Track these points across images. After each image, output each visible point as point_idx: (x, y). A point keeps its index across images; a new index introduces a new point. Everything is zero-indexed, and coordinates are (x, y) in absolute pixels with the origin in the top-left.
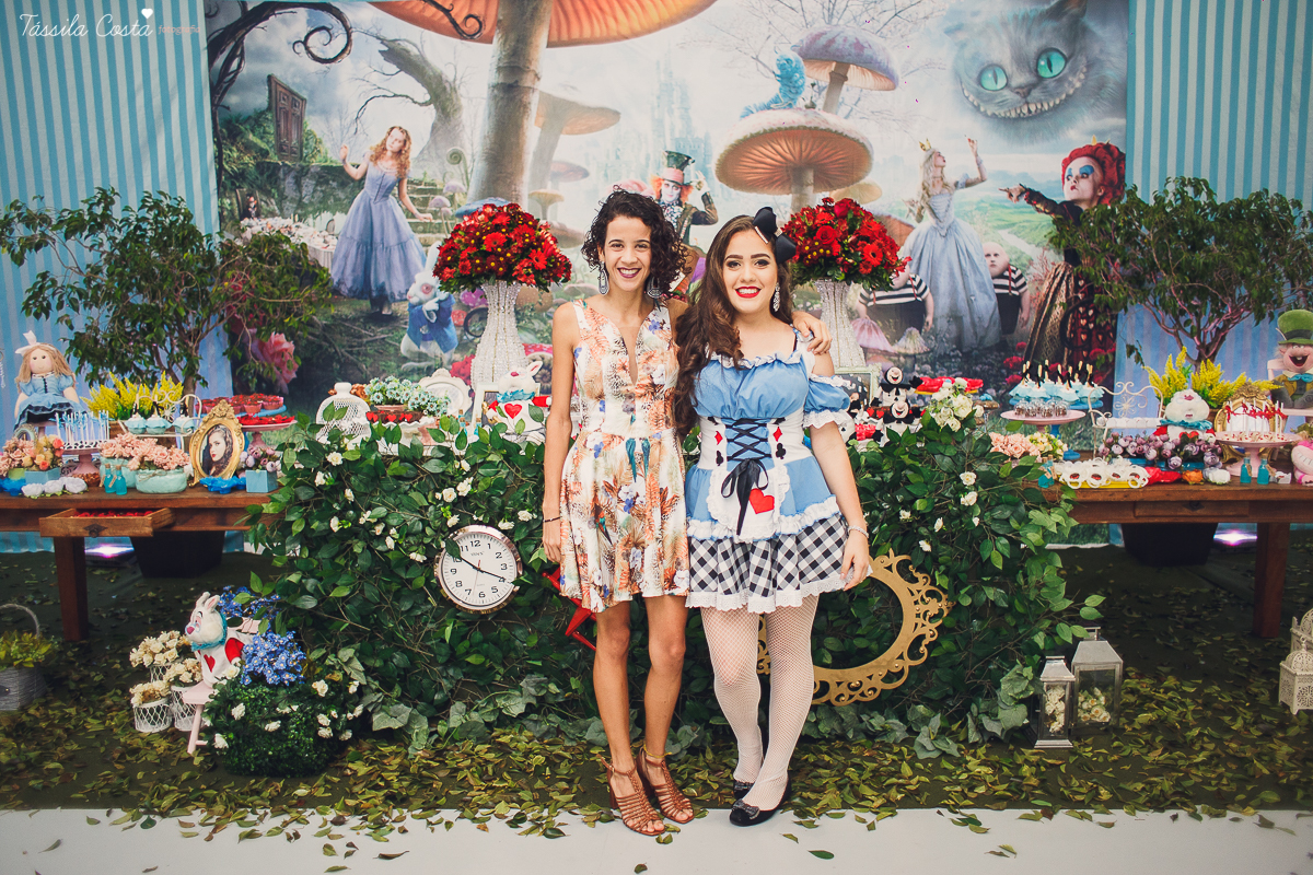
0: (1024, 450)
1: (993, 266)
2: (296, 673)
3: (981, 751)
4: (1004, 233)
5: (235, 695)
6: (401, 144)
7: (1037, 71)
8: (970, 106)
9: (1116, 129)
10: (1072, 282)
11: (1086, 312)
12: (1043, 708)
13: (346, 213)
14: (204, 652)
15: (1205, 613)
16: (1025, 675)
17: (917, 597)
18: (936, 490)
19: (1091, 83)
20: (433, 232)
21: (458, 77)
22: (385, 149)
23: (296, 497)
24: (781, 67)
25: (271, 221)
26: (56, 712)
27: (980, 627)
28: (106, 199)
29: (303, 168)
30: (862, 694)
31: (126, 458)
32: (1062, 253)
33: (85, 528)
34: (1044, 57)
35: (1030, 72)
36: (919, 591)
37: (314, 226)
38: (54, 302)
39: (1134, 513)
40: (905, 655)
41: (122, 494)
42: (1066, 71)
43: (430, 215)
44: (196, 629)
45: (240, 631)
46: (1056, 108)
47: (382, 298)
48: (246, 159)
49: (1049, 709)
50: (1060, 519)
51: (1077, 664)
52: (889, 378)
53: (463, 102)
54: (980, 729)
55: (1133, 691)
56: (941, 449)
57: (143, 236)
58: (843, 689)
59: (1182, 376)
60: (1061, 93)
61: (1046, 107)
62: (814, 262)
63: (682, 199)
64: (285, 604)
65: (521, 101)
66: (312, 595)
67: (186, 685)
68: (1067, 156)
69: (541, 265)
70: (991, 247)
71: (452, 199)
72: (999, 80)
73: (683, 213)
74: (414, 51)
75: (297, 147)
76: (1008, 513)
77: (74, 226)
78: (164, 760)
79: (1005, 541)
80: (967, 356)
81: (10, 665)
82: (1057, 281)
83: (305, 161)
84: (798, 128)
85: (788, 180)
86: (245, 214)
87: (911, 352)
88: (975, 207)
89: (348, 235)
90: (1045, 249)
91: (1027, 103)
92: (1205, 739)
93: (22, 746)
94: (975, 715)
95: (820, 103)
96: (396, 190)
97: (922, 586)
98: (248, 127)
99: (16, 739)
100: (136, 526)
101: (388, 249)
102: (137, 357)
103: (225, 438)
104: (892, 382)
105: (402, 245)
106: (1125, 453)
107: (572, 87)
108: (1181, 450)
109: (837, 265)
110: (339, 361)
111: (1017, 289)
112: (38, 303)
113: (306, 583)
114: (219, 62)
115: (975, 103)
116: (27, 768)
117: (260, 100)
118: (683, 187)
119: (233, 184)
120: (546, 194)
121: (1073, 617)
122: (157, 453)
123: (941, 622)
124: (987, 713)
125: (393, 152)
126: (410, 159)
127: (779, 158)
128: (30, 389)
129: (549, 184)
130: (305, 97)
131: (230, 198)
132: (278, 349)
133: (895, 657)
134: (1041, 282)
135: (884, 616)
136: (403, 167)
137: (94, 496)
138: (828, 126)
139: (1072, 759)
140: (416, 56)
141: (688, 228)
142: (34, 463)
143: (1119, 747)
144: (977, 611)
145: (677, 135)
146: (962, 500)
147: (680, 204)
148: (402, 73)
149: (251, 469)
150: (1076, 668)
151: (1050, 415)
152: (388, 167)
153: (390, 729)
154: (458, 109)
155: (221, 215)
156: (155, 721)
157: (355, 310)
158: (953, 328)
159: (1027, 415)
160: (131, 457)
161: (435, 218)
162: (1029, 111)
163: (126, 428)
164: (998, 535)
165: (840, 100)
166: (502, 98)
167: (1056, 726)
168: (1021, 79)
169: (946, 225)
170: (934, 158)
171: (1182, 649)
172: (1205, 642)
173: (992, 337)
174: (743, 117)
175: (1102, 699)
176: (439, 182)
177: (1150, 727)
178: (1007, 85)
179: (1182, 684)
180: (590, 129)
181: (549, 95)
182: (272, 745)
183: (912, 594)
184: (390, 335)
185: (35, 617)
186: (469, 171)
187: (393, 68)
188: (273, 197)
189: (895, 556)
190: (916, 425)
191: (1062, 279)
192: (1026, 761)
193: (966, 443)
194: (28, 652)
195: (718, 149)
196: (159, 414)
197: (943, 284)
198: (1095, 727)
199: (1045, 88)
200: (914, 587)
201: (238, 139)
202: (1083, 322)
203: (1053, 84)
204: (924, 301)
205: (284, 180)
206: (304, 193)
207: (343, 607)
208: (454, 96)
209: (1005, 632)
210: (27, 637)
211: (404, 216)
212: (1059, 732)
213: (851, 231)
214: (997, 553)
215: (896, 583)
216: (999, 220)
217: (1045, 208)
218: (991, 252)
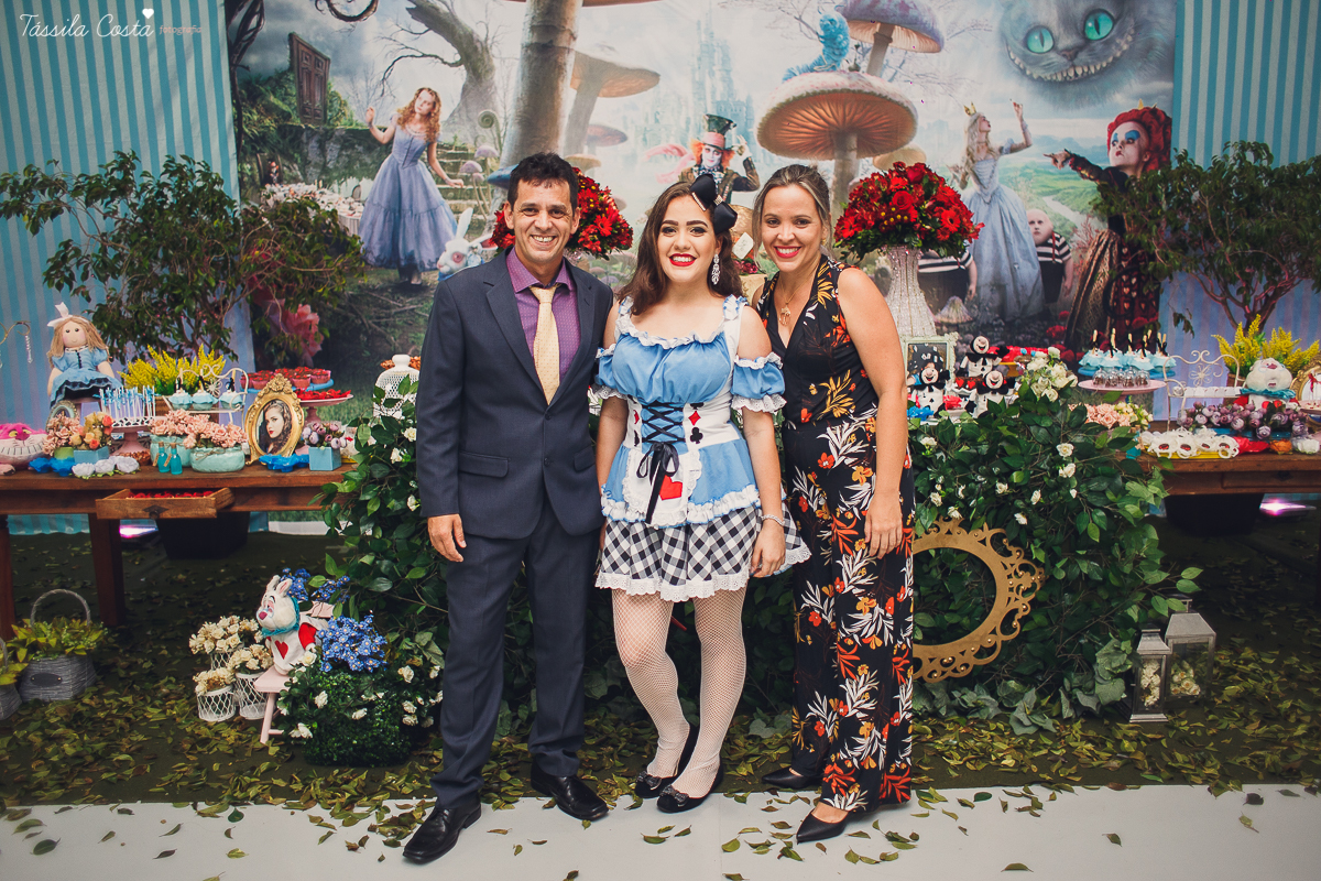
0: (1115, 421)
1: (1037, 233)
2: (379, 659)
3: (1077, 726)
4: (1048, 200)
5: (316, 683)
6: (430, 106)
7: (1084, 33)
8: (1017, 70)
9: (1164, 93)
10: (1116, 249)
11: (1130, 280)
12: (1139, 683)
13: (373, 179)
14: (275, 638)
15: (1263, 582)
16: (1123, 648)
17: (1011, 571)
18: (1032, 463)
19: (1139, 46)
20: (464, 199)
21: (490, 36)
22: (413, 112)
23: (371, 474)
24: (825, 28)
25: (294, 187)
26: (112, 701)
27: (1072, 600)
28: (126, 163)
29: (327, 131)
30: (955, 671)
31: (179, 436)
32: (1106, 220)
33: (145, 510)
34: (1092, 18)
35: (1078, 34)
36: (1012, 565)
37: (339, 192)
38: (78, 274)
39: (1222, 484)
40: (998, 630)
41: (177, 473)
42: (1113, 33)
43: (461, 181)
44: (269, 614)
45: (309, 615)
46: (1102, 71)
47: (411, 267)
48: (267, 122)
49: (1145, 682)
50: (1157, 490)
51: (1170, 637)
52: (976, 348)
53: (496, 63)
54: (1075, 704)
56: (1037, 419)
57: (164, 203)
58: (936, 665)
59: (1256, 344)
60: (1106, 57)
61: (1093, 70)
62: (891, 228)
63: (723, 165)
64: (360, 587)
65: (556, 61)
66: (386, 576)
67: (253, 672)
68: (1113, 120)
69: (606, 231)
70: (1036, 214)
71: (484, 164)
72: (1046, 43)
73: (725, 179)
74: (444, 8)
75: (321, 109)
76: (1105, 485)
77: (94, 191)
78: (237, 750)
79: (1102, 513)
80: (1010, 325)
81: (63, 652)
82: (1100, 249)
83: (329, 124)
84: (842, 91)
85: (832, 145)
86: (267, 179)
87: (954, 321)
88: (1019, 173)
89: (375, 202)
90: (1089, 216)
91: (1074, 66)
92: (1299, 711)
93: (85, 738)
94: (1068, 690)
95: (864, 65)
96: (425, 155)
97: (1016, 559)
98: (269, 88)
99: (77, 729)
100: (199, 507)
101: (417, 217)
102: (164, 330)
103: (283, 414)
104: (979, 351)
105: (432, 212)
106: (1209, 423)
107: (609, 48)
108: (1269, 420)
109: (913, 231)
110: (366, 333)
111: (1061, 257)
112: (59, 273)
113: (380, 565)
114: (238, 19)
115: (1021, 66)
116: (96, 760)
117: (281, 59)
118: (724, 152)
119: (253, 148)
120: (582, 159)
121: (1168, 589)
122: (213, 430)
123: (1033, 596)
124: (1080, 688)
125: (422, 115)
126: (439, 122)
127: (822, 122)
128: (63, 364)
129: (586, 149)
130: (329, 56)
131: (250, 163)
132: (303, 320)
133: (987, 633)
134: (1085, 250)
135: (976, 591)
136: (432, 131)
137: (148, 476)
138: (872, 89)
139: (1171, 734)
140: (445, 14)
141: (729, 194)
142: (83, 442)
143: (1213, 721)
144: (1069, 585)
145: (718, 98)
146: (1061, 471)
147: (721, 170)
148: (431, 32)
149: (315, 445)
150: (1170, 641)
151: (1131, 385)
152: (416, 131)
154: (491, 70)
155: (241, 181)
156: (221, 709)
157: (383, 280)
158: (996, 297)
159: (1108, 385)
160: (185, 435)
161: (466, 184)
162: (1076, 74)
163: (171, 404)
164: (1094, 507)
165: (885, 62)
166: (536, 59)
167: (1150, 700)
168: (1067, 41)
169: (991, 192)
170: (979, 123)
171: (1249, 619)
172: (1272, 613)
173: (1035, 305)
174: (786, 79)
175: (1191, 672)
176: (470, 145)
177: (1239, 699)
178: (1054, 48)
179: (1259, 655)
180: (629, 92)
181: (586, 56)
182: (356, 734)
183: (1006, 568)
184: (420, 306)
185: (85, 602)
186: (502, 134)
187: (422, 27)
188: (296, 162)
189: (990, 529)
190: (1012, 396)
191: (1106, 246)
192: (1125, 737)
193: (1060, 413)
194: (79, 639)
195: (760, 112)
196: (205, 389)
197: (987, 252)
198: (1186, 700)
199: (1093, 50)
200: (1008, 561)
201: (258, 100)
202: (1126, 290)
203: (1100, 47)
204: (968, 269)
205: (307, 144)
206: (328, 157)
207: (419, 589)
208: (485, 56)
209: (1096, 605)
210: (76, 623)
211: (434, 182)
212: (1153, 706)
213: (927, 197)
214: (1094, 526)
215: (989, 556)
216: (1044, 186)
217: (1090, 174)
218: (1036, 219)
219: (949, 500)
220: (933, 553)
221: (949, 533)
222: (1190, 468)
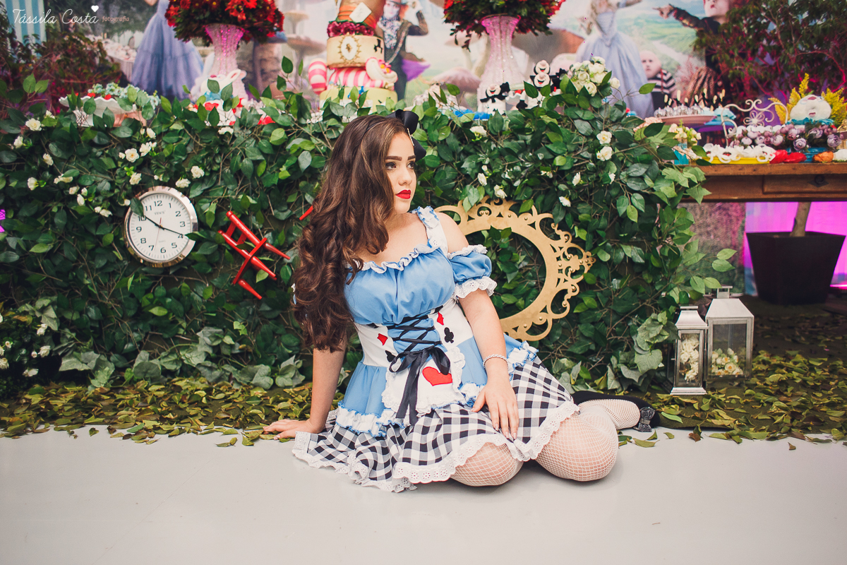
1: (648, 69)
4: (657, 43)
10: (712, 82)
12: (678, 356)
13: (143, 32)
16: (660, 320)
17: (560, 253)
18: (575, 151)
27: (621, 284)
32: (704, 59)
36: (561, 248)
37: (119, 42)
39: (763, 190)
49: (683, 358)
54: (619, 376)
55: (764, 362)
56: (580, 114)
63: (400, 16)
73: (402, 27)
76: (642, 171)
79: (639, 196)
82: (699, 82)
88: (633, 22)
89: (145, 49)
90: (690, 56)
94: (614, 364)
97: (564, 242)
101: (175, 60)
105: (186, 56)
108: (806, 133)
111: (668, 88)
118: (403, 6)
119: (57, 9)
120: (295, 14)
123: (581, 278)
124: (625, 363)
129: (300, 6)
133: (539, 310)
134: (688, 83)
135: (530, 273)
139: (706, 401)
141: (405, 38)
143: (751, 395)
144: (616, 269)
146: (598, 155)
147: (398, 19)
150: (711, 320)
153: (75, 371)
164: (633, 191)
167: (690, 375)
169: (610, 37)
175: (736, 358)
177: (780, 383)
179: (809, 360)
183: (555, 251)
189: (538, 214)
191: (704, 80)
193: (604, 111)
198: (729, 379)
200: (556, 244)
207: (42, 262)
209: (642, 290)
212: (693, 380)
214: (632, 208)
215: (538, 238)
216: (653, 33)
217: (690, 22)
218: (647, 58)
219: (494, 180)
220: (485, 234)
221: (500, 215)
222: (731, 172)
